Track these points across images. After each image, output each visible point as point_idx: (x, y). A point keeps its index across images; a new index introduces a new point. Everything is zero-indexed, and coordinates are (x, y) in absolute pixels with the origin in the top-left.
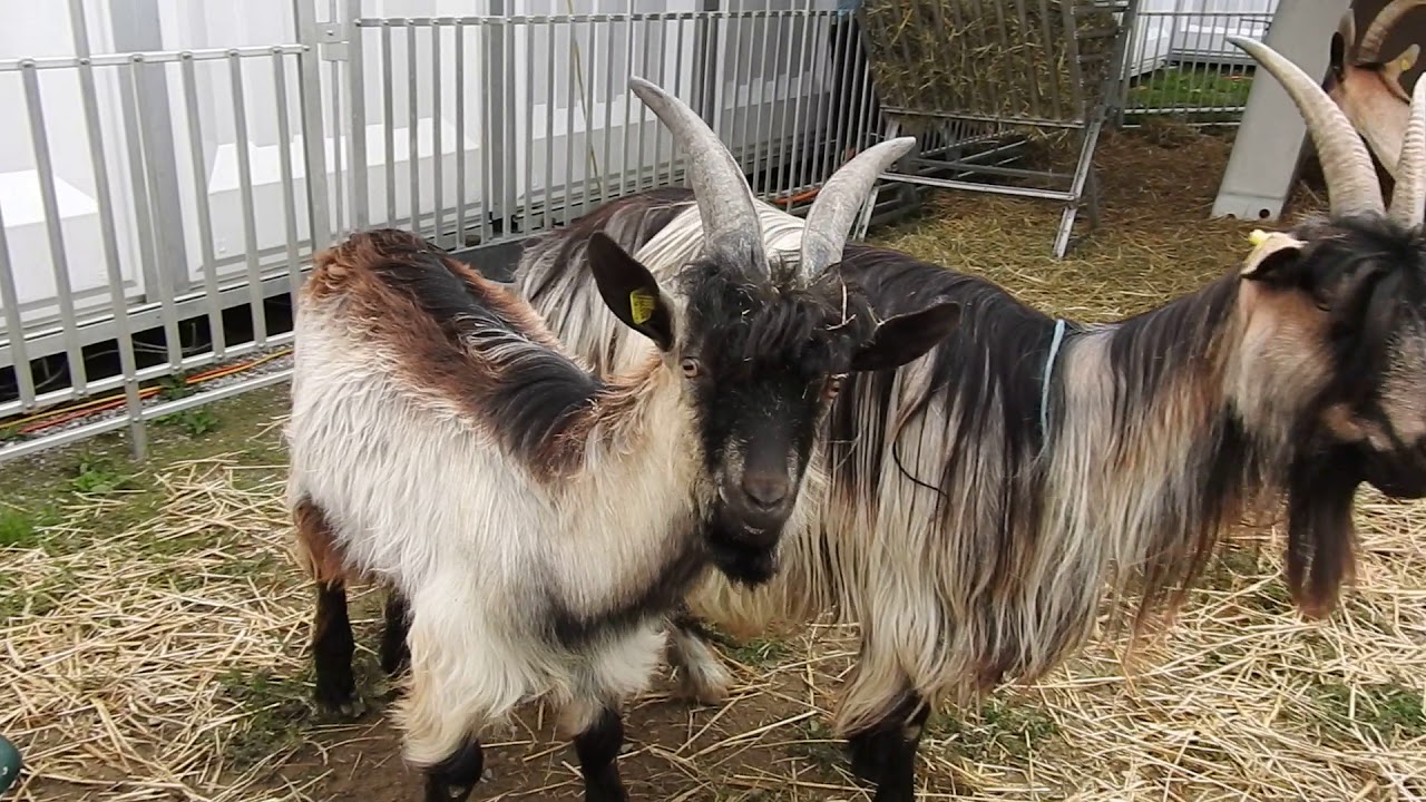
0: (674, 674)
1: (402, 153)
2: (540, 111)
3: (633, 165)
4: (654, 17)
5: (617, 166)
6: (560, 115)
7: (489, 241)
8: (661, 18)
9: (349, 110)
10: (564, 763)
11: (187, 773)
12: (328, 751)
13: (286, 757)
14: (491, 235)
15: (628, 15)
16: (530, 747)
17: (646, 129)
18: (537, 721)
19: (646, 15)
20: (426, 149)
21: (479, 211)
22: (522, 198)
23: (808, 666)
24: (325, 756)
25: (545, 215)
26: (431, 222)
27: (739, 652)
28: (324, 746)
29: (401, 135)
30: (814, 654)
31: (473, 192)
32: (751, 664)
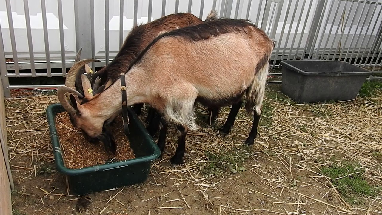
0: (323, 197)
1: (286, 31)
2: (329, 26)
3: (353, 46)
4: (374, 3)
5: (348, 46)
6: (335, 28)
7: (303, 59)
8: (376, 4)
9: (276, 16)
10: (284, 208)
11: (192, 170)
12: (225, 179)
13: (215, 176)
14: (304, 58)
15: (365, 1)
16: (276, 200)
17: (360, 37)
18: (280, 194)
19: (371, 2)
20: (293, 31)
21: (303, 51)
22: (316, 49)
23: (368, 212)
24: (224, 180)
25: (321, 56)
26: (289, 51)
27: (346, 198)
28: (224, 177)
29: (288, 26)
30: (371, 209)
31: (303, 45)
32: (349, 203)
